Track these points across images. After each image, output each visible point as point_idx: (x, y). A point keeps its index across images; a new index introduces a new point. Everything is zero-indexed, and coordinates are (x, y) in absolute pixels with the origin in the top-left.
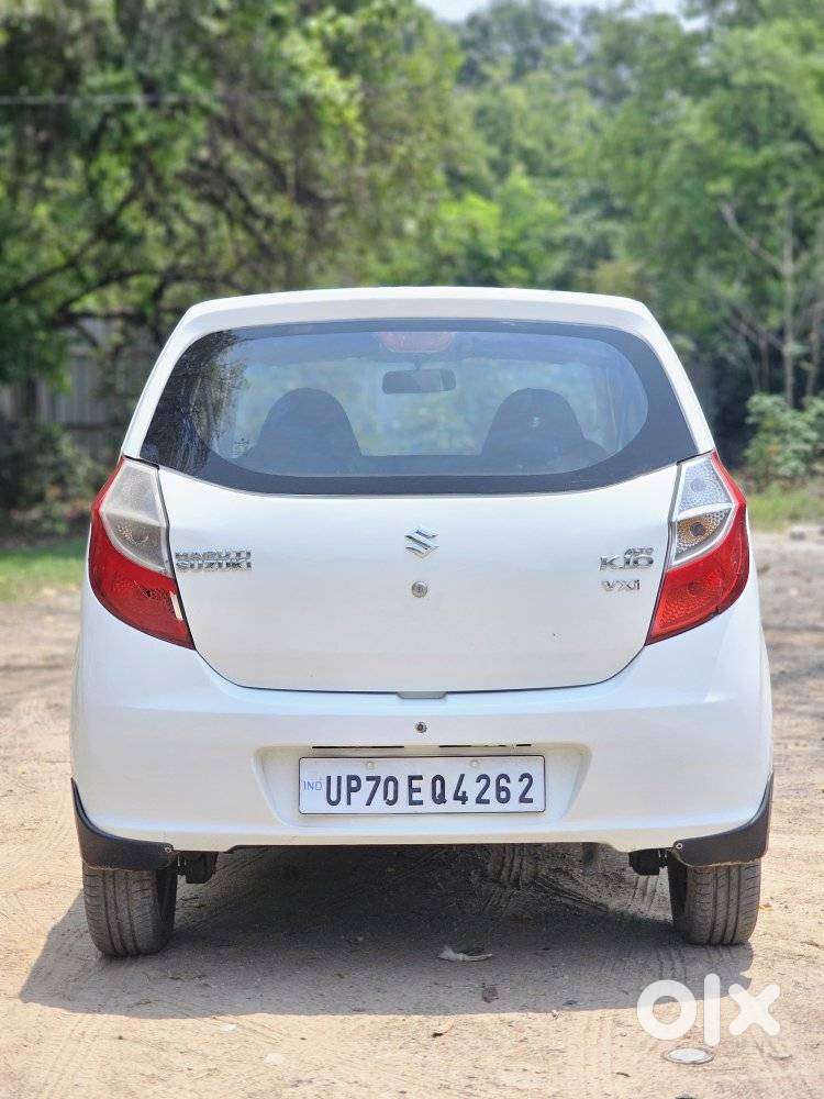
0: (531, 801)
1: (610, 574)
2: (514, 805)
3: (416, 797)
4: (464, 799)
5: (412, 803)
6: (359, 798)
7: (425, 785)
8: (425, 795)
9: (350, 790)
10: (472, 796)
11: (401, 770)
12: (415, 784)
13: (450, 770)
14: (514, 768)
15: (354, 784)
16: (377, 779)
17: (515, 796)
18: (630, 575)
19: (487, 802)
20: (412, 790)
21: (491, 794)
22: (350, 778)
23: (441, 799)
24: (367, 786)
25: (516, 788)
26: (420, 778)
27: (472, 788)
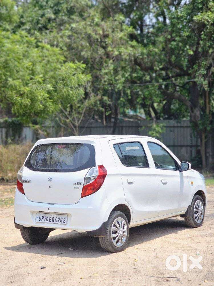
0: (65, 222)
1: (75, 186)
2: (62, 223)
3: (50, 220)
4: (56, 221)
5: (50, 221)
6: (43, 220)
7: (51, 218)
8: (51, 220)
9: (42, 218)
10: (57, 221)
11: (49, 216)
12: (50, 218)
13: (55, 216)
14: (63, 217)
15: (43, 218)
16: (46, 217)
17: (63, 221)
18: (78, 186)
19: (59, 222)
20: (50, 219)
21: (60, 221)
22: (43, 217)
23: (53, 221)
24: (44, 218)
25: (63, 220)
26: (51, 217)
27: (57, 220)
